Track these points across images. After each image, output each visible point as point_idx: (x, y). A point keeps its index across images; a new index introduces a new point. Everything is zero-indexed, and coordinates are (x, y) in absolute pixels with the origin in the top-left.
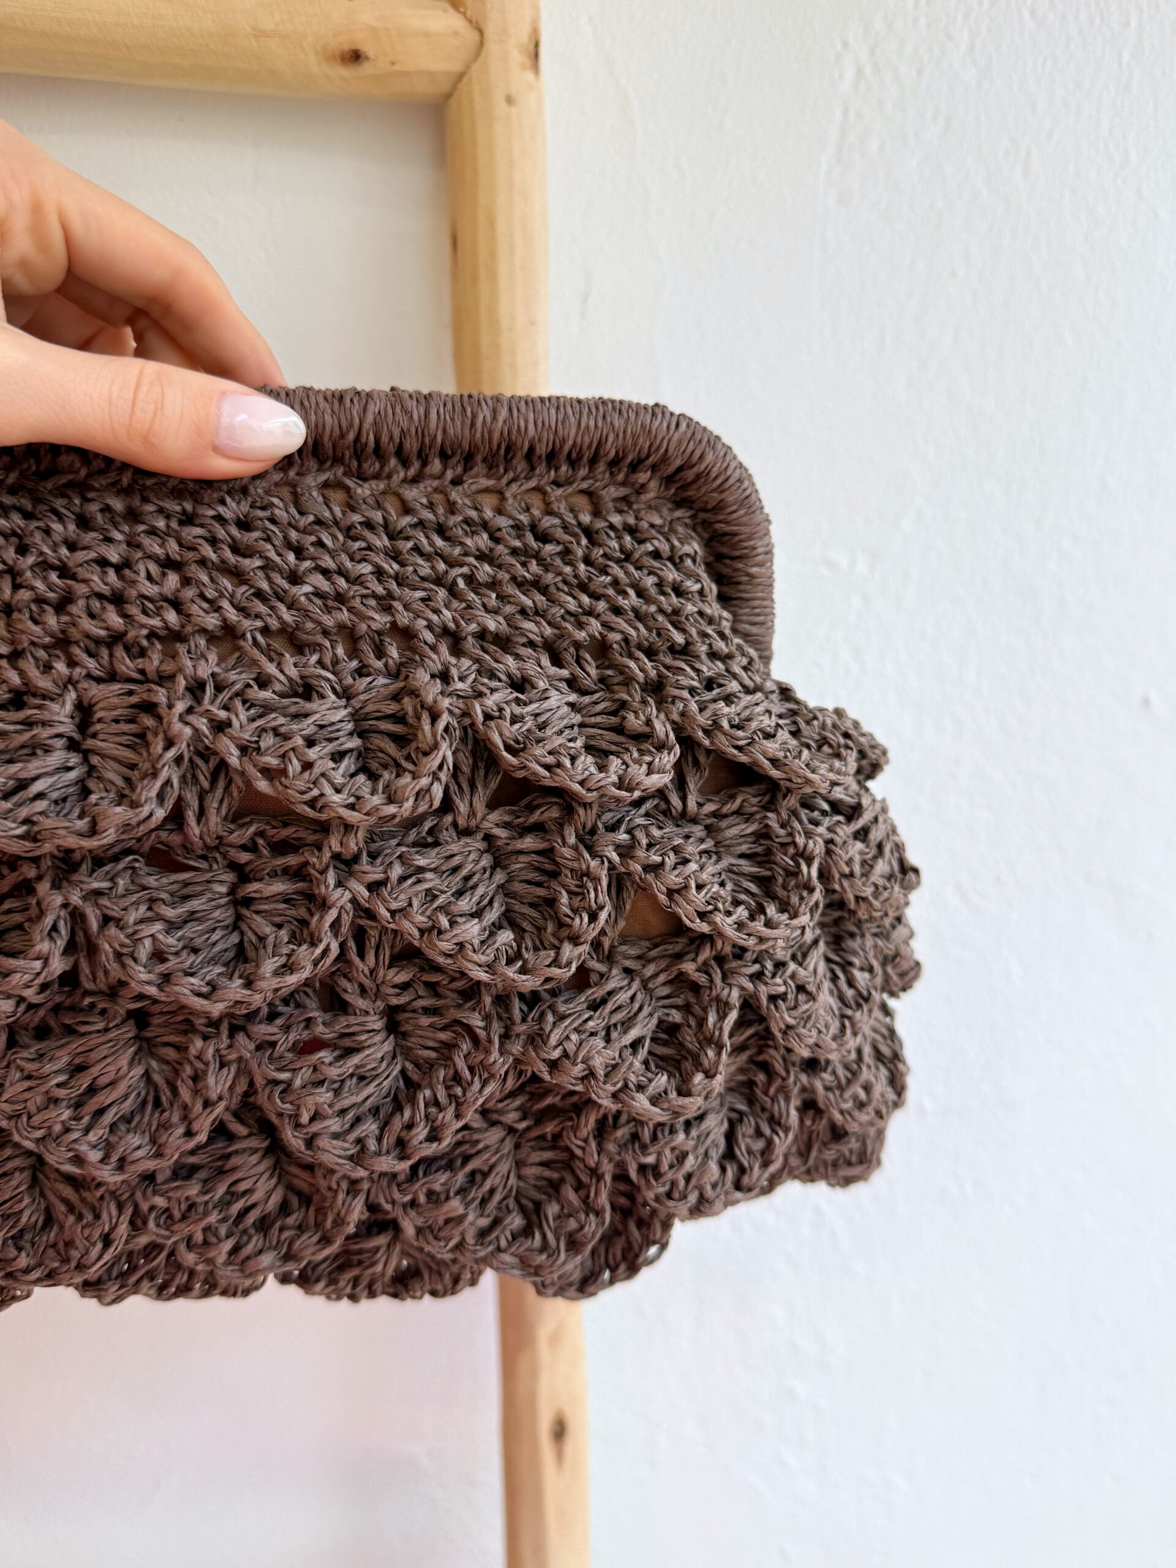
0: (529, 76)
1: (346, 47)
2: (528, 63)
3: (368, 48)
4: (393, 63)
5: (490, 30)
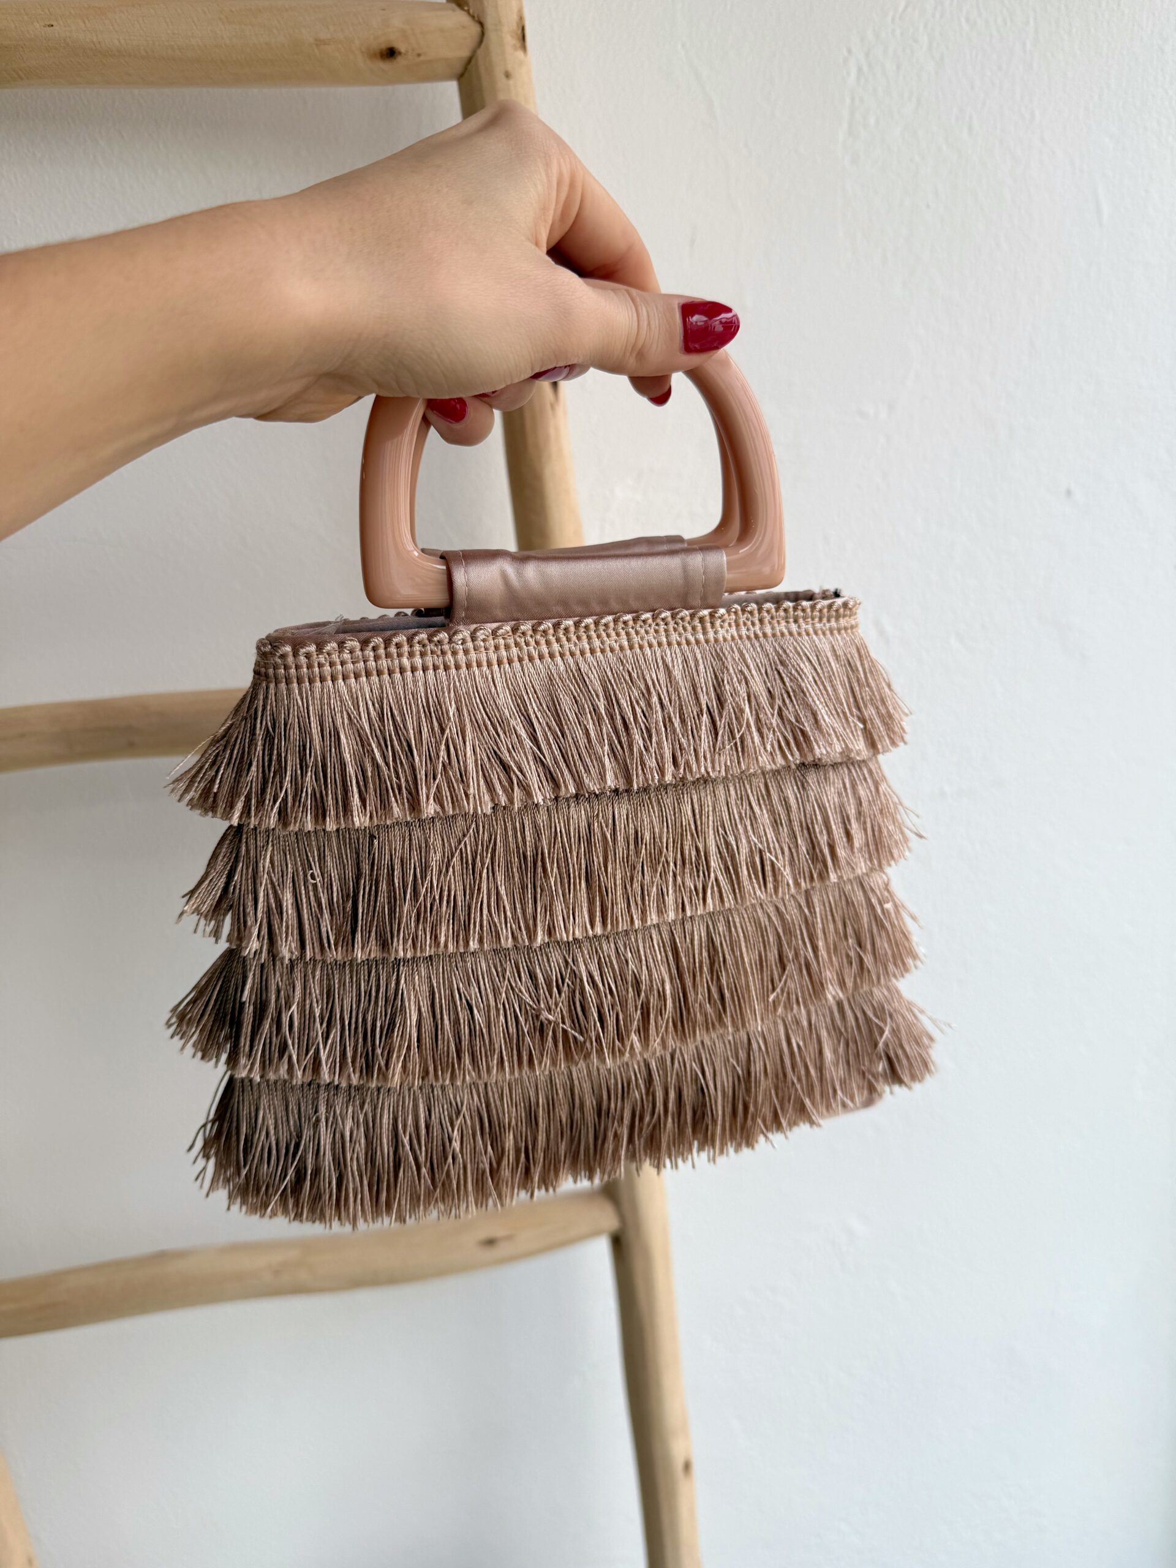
0: (520, 54)
1: (384, 46)
2: (518, 44)
3: (401, 47)
4: (419, 55)
5: (489, 23)
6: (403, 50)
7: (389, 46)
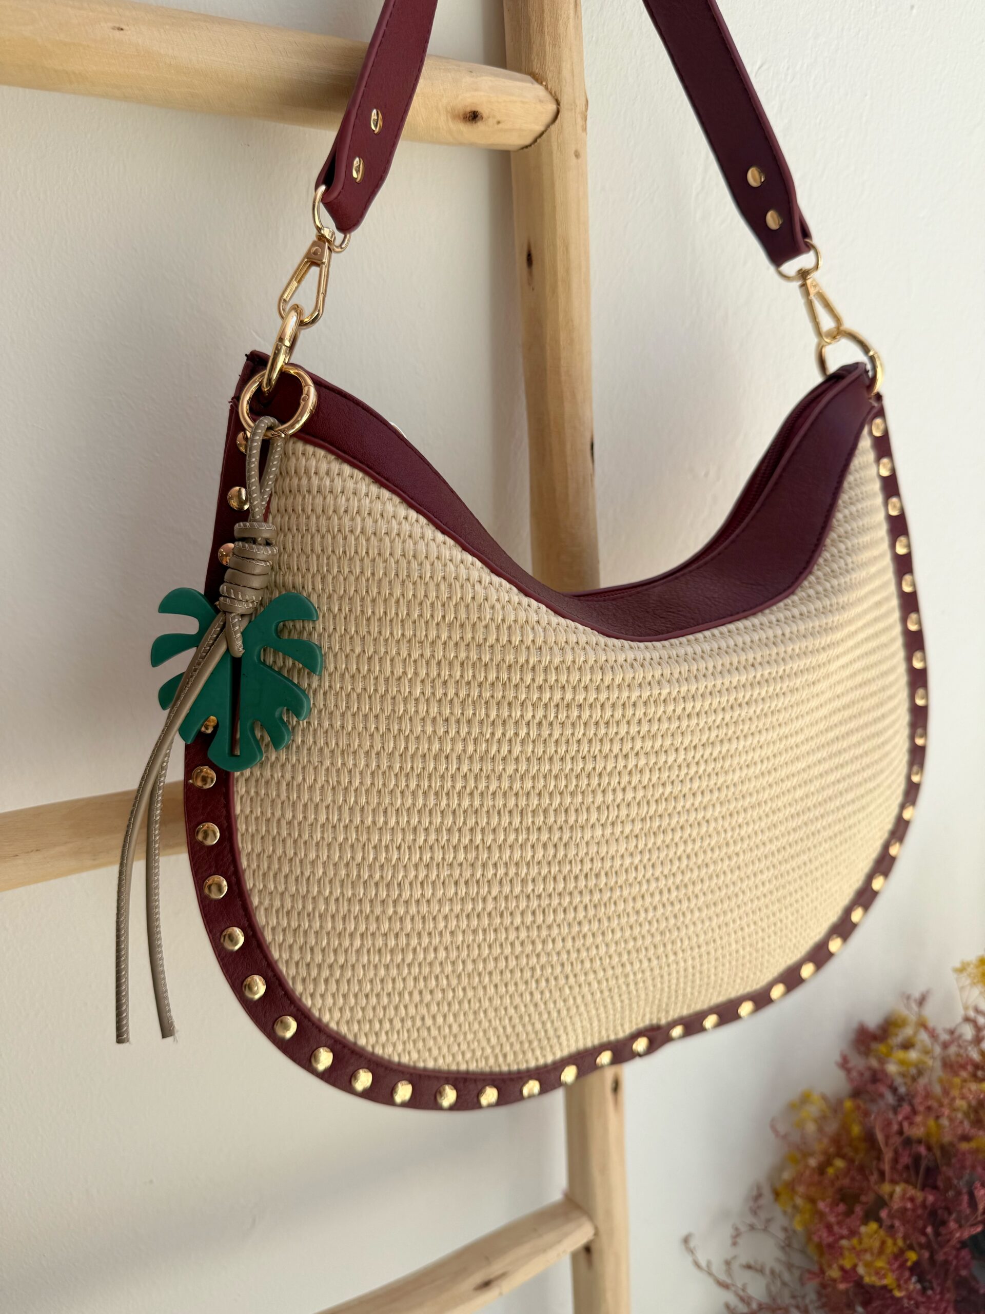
1: (469, 109)
3: (484, 110)
4: (499, 123)
5: (564, 101)
6: (485, 116)
7: (474, 109)
